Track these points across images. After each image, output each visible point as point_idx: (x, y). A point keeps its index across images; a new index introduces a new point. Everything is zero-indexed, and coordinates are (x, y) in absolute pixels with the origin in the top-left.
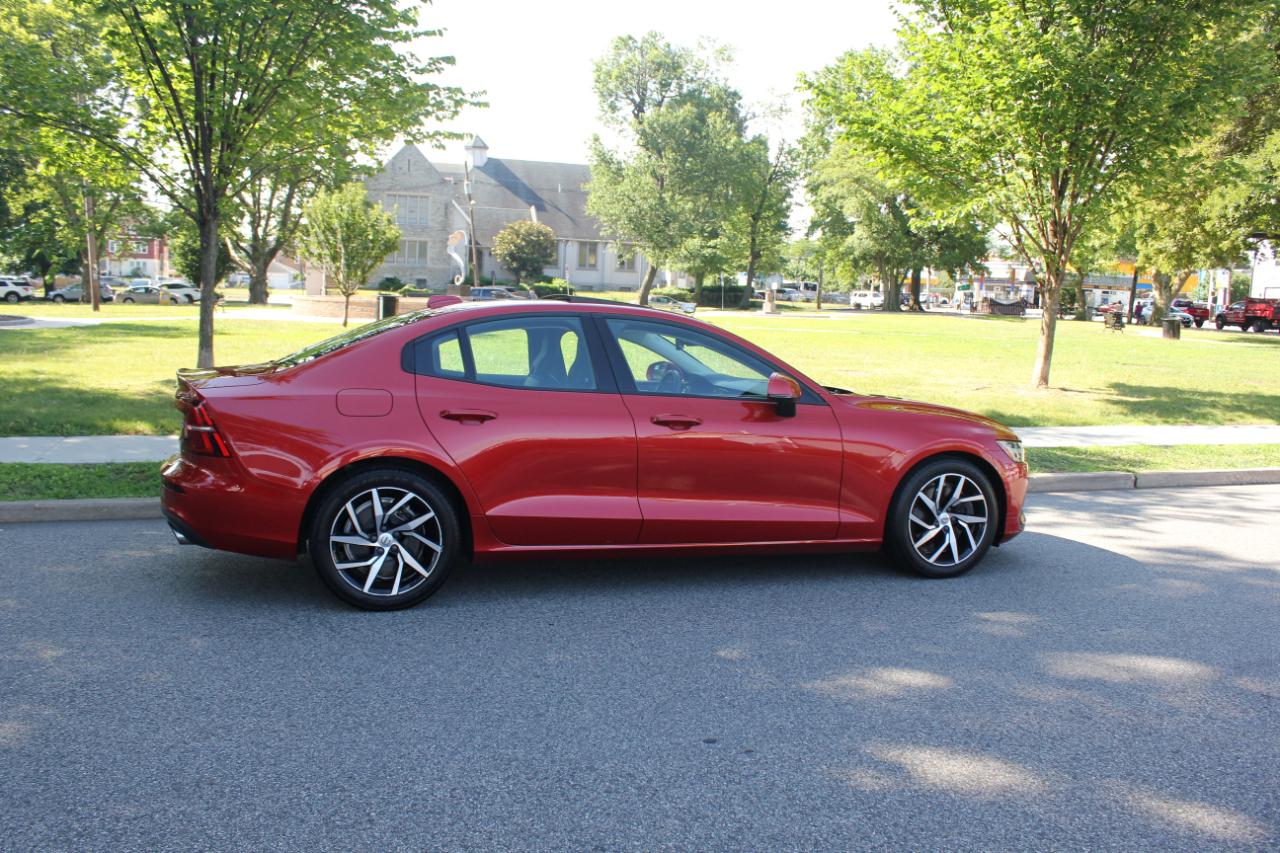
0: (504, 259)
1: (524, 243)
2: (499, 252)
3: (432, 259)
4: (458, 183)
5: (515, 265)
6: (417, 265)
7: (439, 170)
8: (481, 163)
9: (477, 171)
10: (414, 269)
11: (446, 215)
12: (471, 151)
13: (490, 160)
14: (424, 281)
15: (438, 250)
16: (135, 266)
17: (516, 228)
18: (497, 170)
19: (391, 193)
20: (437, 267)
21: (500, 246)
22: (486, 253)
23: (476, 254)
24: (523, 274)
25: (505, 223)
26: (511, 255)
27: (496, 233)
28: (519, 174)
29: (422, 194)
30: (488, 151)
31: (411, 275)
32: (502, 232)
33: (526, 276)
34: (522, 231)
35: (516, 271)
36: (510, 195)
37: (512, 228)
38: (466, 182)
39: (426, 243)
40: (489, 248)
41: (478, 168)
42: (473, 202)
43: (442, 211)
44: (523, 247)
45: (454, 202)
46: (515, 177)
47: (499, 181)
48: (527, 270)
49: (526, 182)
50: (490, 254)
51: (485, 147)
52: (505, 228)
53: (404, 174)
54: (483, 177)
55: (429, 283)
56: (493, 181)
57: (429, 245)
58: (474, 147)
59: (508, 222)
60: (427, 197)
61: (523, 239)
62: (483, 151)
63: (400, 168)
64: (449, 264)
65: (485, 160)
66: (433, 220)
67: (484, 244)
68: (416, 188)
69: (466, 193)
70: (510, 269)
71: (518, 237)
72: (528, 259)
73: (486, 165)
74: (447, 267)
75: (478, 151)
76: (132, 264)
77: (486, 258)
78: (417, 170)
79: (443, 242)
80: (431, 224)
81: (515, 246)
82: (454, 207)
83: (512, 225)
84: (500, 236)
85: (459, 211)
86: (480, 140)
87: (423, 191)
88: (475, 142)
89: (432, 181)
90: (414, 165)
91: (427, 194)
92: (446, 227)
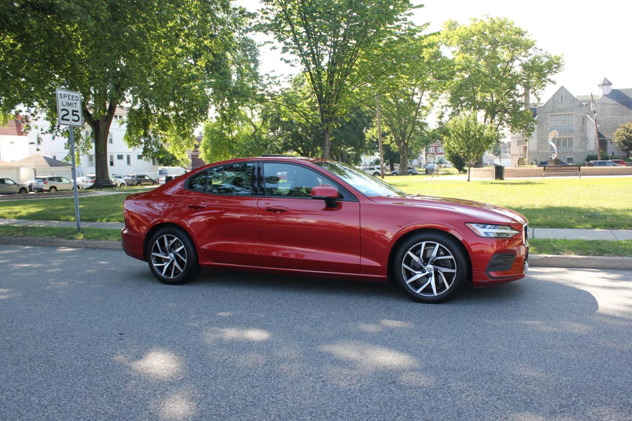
0: (620, 144)
1: (631, 135)
2: (616, 141)
3: (576, 147)
4: (588, 105)
5: (626, 148)
6: (567, 151)
7: (579, 99)
8: (607, 93)
9: (605, 97)
10: (566, 153)
11: (583, 123)
12: (601, 87)
15: (579, 142)
17: (627, 126)
18: (619, 97)
19: (552, 114)
20: (579, 151)
21: (616, 137)
22: (609, 142)
23: (603, 143)
24: (631, 152)
25: (620, 125)
26: (624, 142)
27: (614, 130)
28: (631, 96)
29: (570, 113)
30: (612, 86)
31: (564, 156)
32: (618, 130)
34: (631, 128)
35: (627, 151)
36: (625, 109)
37: (624, 127)
38: (592, 104)
39: (572, 138)
40: (610, 139)
41: (606, 96)
42: (596, 115)
43: (581, 121)
44: (631, 137)
45: (588, 116)
47: (618, 102)
50: (611, 143)
51: (610, 84)
52: (620, 128)
53: (559, 103)
54: (609, 100)
55: (574, 160)
56: (615, 102)
57: (574, 140)
58: (603, 84)
59: (622, 124)
61: (631, 133)
62: (609, 86)
63: (557, 101)
64: (586, 149)
65: (610, 91)
66: (575, 126)
67: (607, 137)
68: (566, 110)
69: (592, 110)
70: (623, 150)
71: (628, 132)
73: (611, 93)
74: (585, 151)
75: (605, 87)
76: (439, 157)
77: (609, 145)
78: (566, 101)
79: (582, 137)
80: (575, 128)
81: (626, 137)
82: (587, 117)
83: (624, 125)
84: (617, 132)
85: (591, 120)
86: (607, 80)
87: (570, 111)
88: (604, 82)
89: (575, 106)
90: (565, 98)
91: (572, 113)
92: (583, 129)
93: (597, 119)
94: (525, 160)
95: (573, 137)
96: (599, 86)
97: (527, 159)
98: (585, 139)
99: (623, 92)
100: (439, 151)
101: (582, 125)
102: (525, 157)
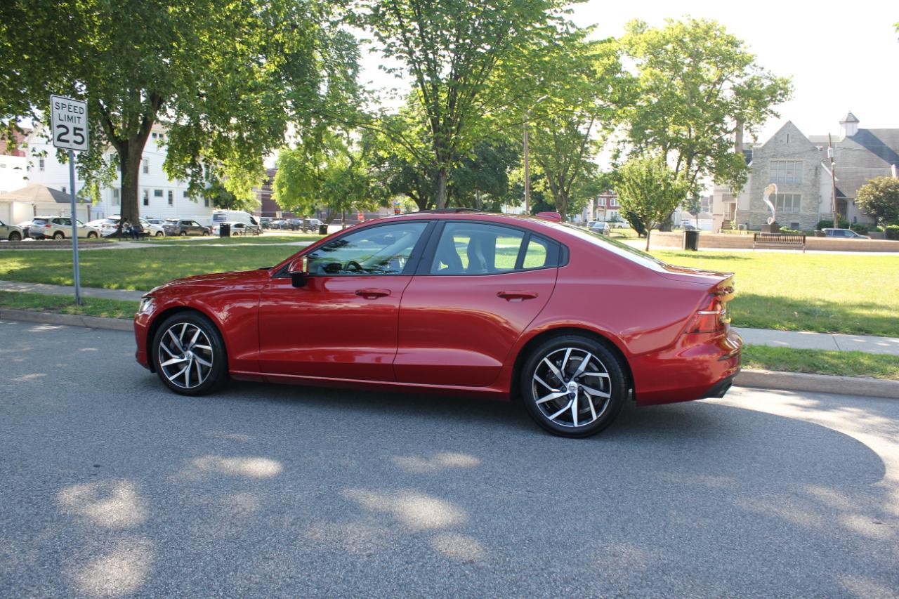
0: (865, 207)
1: (882, 194)
2: (860, 202)
3: (804, 208)
4: (823, 150)
5: (873, 212)
6: (792, 212)
7: (812, 141)
8: (852, 134)
9: (849, 140)
10: (789, 215)
11: (816, 175)
12: (844, 125)
13: (860, 130)
14: (797, 224)
15: (809, 201)
16: (614, 215)
17: (876, 182)
18: (867, 139)
19: (773, 159)
20: (807, 214)
21: (860, 197)
22: (850, 203)
23: (842, 204)
24: (881, 219)
25: (866, 179)
26: (871, 203)
27: (858, 187)
28: (884, 141)
29: (798, 160)
30: (859, 124)
31: (787, 220)
32: (864, 186)
33: (883, 221)
34: (881, 185)
35: (874, 217)
36: (875, 157)
37: (872, 183)
38: (829, 149)
39: (800, 196)
40: (853, 199)
41: (850, 137)
42: (833, 163)
43: (813, 171)
44: (881, 197)
45: (823, 165)
46: (881, 143)
47: (866, 147)
48: (885, 216)
49: (890, 146)
50: (854, 204)
51: (857, 121)
52: (866, 183)
53: (785, 145)
54: (853, 144)
55: (801, 226)
56: (861, 147)
57: (802, 197)
58: (847, 122)
59: (870, 178)
60: (801, 161)
61: (881, 191)
62: (855, 124)
63: (781, 141)
64: (818, 212)
65: (856, 131)
66: (805, 178)
67: (848, 195)
68: (793, 155)
69: (829, 157)
70: (869, 215)
71: (877, 189)
72: (885, 207)
73: (857, 134)
74: (816, 213)
75: (850, 125)
76: (612, 213)
77: (850, 208)
78: (794, 141)
79: (812, 195)
80: (804, 181)
81: (874, 197)
82: (822, 167)
83: (872, 180)
84: (862, 189)
85: (827, 171)
86: (853, 116)
87: (798, 157)
88: (847, 118)
89: (806, 150)
90: (792, 138)
91: (801, 159)
92: (816, 183)
93: (835, 171)
94: (732, 222)
95: (800, 193)
96: (841, 123)
97: (735, 221)
98: (817, 197)
99: (874, 133)
100: (613, 204)
101: (813, 177)
102: (733, 219)
